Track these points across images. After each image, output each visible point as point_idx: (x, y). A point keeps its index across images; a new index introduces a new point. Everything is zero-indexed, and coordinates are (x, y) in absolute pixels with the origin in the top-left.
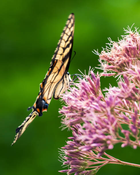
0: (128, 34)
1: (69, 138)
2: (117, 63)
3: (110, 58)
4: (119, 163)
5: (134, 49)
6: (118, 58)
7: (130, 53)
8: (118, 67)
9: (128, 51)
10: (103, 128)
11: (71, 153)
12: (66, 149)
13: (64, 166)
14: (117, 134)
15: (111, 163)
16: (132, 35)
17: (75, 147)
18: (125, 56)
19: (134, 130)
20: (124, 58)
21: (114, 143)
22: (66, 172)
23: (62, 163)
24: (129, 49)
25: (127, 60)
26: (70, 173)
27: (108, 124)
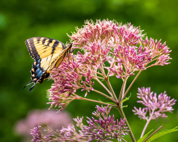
0: (87, 24)
1: (53, 84)
2: (80, 41)
3: (76, 38)
4: (81, 99)
5: (90, 33)
6: (80, 38)
7: (87, 36)
8: (81, 44)
9: (86, 35)
10: (71, 80)
11: (54, 93)
12: (50, 91)
13: (50, 100)
14: (79, 83)
15: (77, 99)
16: (89, 25)
17: (56, 89)
18: (85, 38)
19: (88, 82)
20: (84, 39)
21: (77, 88)
22: (51, 104)
23: (48, 99)
24: (87, 33)
25: (85, 40)
26: (53, 104)
27: (73, 78)
